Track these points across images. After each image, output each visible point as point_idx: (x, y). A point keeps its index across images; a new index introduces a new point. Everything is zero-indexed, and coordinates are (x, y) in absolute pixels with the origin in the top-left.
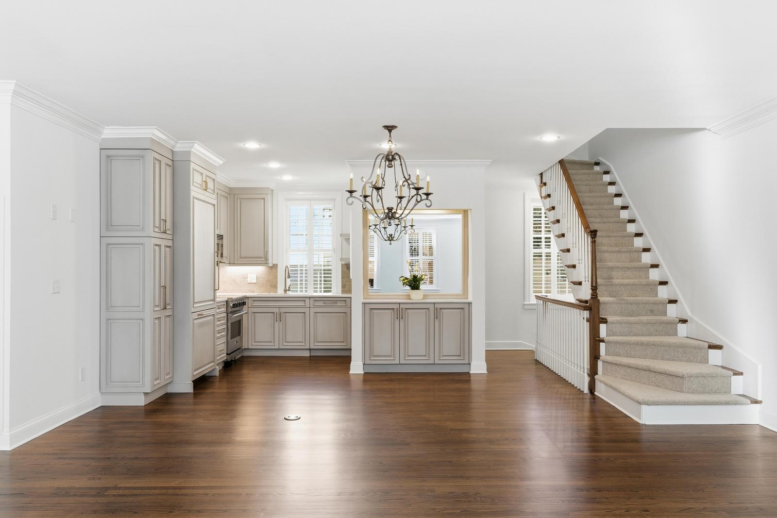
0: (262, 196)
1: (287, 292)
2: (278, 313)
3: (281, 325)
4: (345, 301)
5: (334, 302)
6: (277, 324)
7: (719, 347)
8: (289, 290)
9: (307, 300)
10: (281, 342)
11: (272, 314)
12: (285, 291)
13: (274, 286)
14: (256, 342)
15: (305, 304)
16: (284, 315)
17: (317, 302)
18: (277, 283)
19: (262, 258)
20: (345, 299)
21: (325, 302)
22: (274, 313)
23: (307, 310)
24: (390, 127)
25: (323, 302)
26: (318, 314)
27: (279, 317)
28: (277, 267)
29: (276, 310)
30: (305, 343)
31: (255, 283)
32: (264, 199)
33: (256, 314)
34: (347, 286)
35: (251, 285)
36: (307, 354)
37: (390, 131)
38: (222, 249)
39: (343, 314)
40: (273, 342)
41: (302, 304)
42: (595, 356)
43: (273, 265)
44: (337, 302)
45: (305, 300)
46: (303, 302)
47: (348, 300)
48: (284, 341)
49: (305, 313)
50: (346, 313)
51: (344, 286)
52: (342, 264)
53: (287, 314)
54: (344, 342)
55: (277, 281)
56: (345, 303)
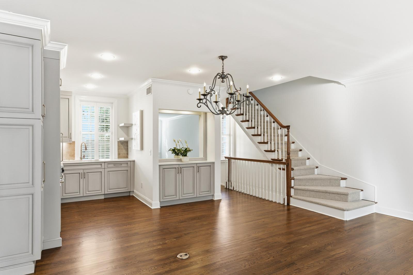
0: (68, 97)
1: (83, 159)
2: (83, 173)
3: (84, 181)
4: (127, 163)
5: (120, 164)
6: (81, 180)
7: (345, 179)
9: (103, 164)
10: (85, 192)
12: (81, 158)
13: (73, 156)
14: (65, 194)
15: (101, 166)
16: (87, 174)
17: (109, 165)
19: (67, 137)
20: (127, 162)
22: (80, 173)
23: (102, 170)
24: (224, 57)
25: (114, 164)
26: (110, 172)
27: (83, 176)
28: (75, 143)
29: (81, 171)
30: (101, 191)
32: (69, 99)
34: (121, 155)
36: (102, 197)
37: (223, 60)
39: (125, 171)
40: (79, 192)
41: (99, 166)
42: (289, 187)
43: (73, 142)
44: (122, 164)
45: (101, 164)
46: (100, 165)
47: (129, 163)
48: (87, 191)
49: (101, 172)
50: (127, 170)
51: (119, 154)
52: (118, 142)
53: (89, 173)
54: (126, 188)
55: (75, 152)
56: (127, 165)
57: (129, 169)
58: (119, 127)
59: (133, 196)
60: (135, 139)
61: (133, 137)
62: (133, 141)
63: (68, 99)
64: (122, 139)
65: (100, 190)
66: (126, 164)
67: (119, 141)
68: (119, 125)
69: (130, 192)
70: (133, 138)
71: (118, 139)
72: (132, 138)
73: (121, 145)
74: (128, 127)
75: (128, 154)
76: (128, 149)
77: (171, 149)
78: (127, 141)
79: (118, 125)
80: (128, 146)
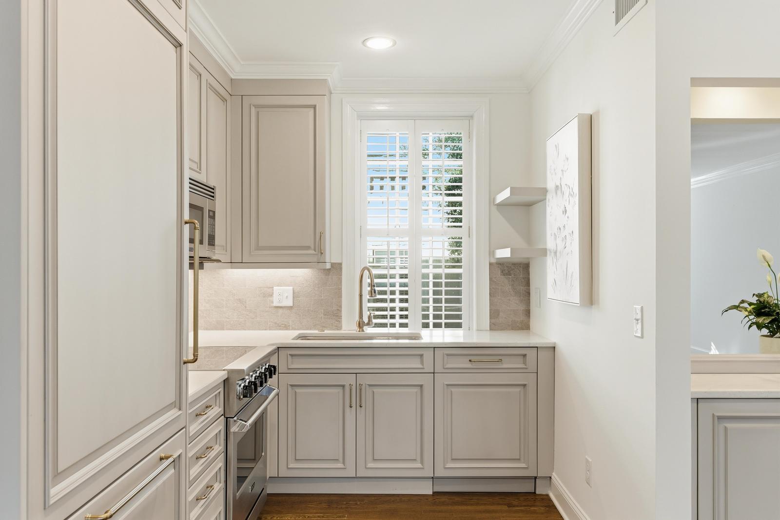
0: (311, 101)
1: (365, 328)
2: (354, 388)
3: (361, 417)
4: (525, 356)
6: (350, 415)
8: (368, 324)
9: (427, 355)
10: (361, 462)
11: (340, 390)
12: (361, 325)
13: (335, 315)
14: (298, 460)
15: (422, 363)
16: (369, 391)
17: (452, 359)
18: (341, 307)
19: (308, 248)
20: (523, 352)
21: (472, 358)
22: (343, 386)
23: (425, 380)
25: (469, 358)
26: (454, 390)
27: (356, 397)
28: (341, 269)
29: (349, 380)
30: (422, 463)
31: (290, 308)
32: (314, 107)
33: (298, 390)
34: (501, 314)
35: (281, 311)
36: (427, 489)
38: (212, 226)
39: (517, 390)
40: (341, 460)
41: (415, 364)
43: (333, 265)
44: (504, 358)
45: (421, 356)
46: (418, 360)
47: (531, 354)
48: (369, 457)
49: (421, 386)
50: (525, 385)
51: (494, 314)
52: (491, 264)
53: (376, 390)
54: (519, 459)
55: (340, 302)
56: (525, 363)
57: (530, 380)
58: (494, 208)
59: (547, 495)
60: (556, 253)
61: (550, 244)
62: (549, 260)
63: (312, 110)
64: (504, 253)
65: (419, 459)
66: (521, 359)
67: (493, 261)
68: (494, 199)
69: (536, 478)
70: (548, 248)
71: (492, 253)
72: (546, 250)
73: (503, 277)
74: (529, 205)
75: (528, 313)
76: (528, 293)
77: (746, 305)
78: (525, 261)
79: (492, 200)
80: (528, 284)
